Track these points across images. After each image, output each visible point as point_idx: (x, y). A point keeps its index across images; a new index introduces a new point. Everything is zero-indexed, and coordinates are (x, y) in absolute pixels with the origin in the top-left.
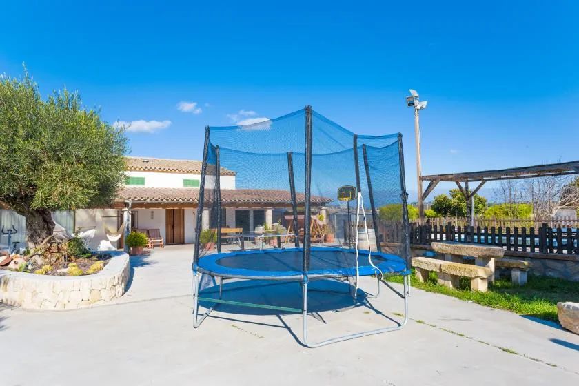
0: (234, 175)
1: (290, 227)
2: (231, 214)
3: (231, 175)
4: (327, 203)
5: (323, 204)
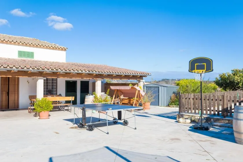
0: (65, 50)
1: (114, 96)
2: (61, 83)
3: (62, 50)
4: (144, 76)
5: (141, 77)
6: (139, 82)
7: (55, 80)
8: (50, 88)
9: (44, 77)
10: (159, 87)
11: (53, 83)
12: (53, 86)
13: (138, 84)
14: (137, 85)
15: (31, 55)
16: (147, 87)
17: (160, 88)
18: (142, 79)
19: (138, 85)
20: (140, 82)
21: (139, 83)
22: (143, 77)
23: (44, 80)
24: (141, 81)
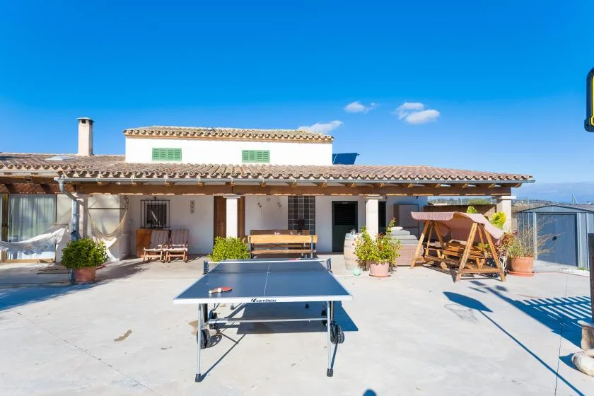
0: (330, 141)
1: (422, 237)
4: (514, 185)
5: (505, 188)
6: (499, 201)
7: (311, 201)
8: (301, 216)
9: (237, 194)
10: (576, 216)
11: (306, 206)
12: (306, 211)
13: (495, 206)
14: (493, 209)
15: (264, 156)
16: (540, 215)
17: (580, 216)
18: (509, 193)
19: (496, 208)
20: (501, 200)
21: (498, 205)
22: (512, 188)
23: (238, 199)
24: (503, 197)
